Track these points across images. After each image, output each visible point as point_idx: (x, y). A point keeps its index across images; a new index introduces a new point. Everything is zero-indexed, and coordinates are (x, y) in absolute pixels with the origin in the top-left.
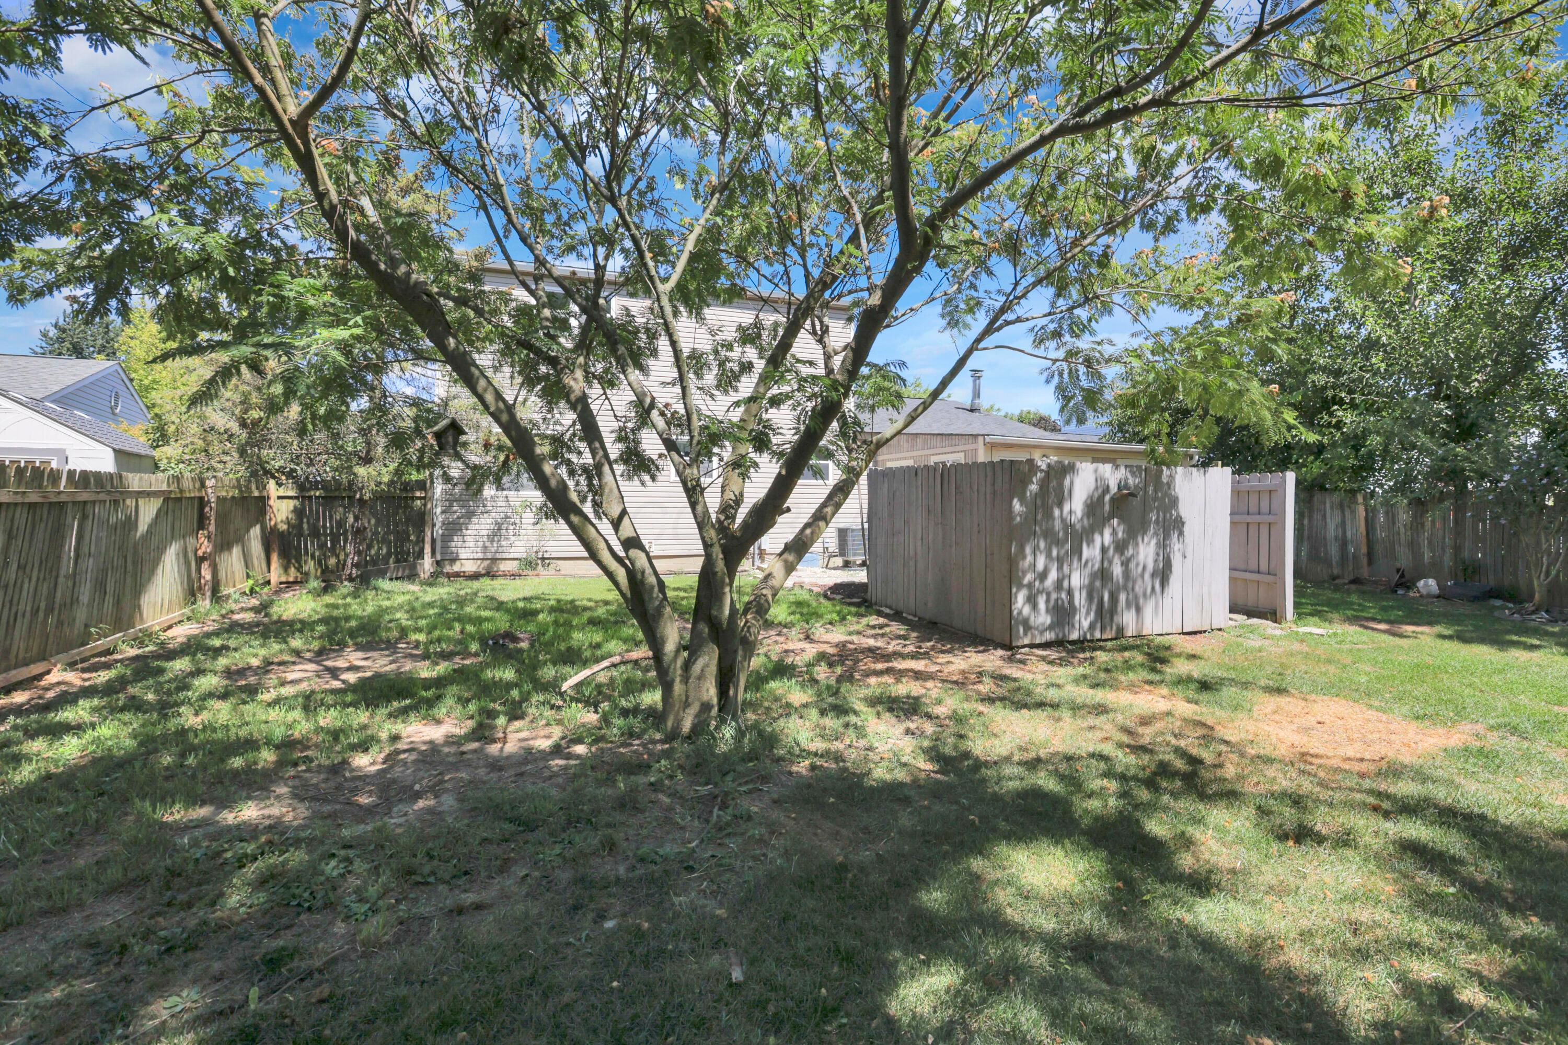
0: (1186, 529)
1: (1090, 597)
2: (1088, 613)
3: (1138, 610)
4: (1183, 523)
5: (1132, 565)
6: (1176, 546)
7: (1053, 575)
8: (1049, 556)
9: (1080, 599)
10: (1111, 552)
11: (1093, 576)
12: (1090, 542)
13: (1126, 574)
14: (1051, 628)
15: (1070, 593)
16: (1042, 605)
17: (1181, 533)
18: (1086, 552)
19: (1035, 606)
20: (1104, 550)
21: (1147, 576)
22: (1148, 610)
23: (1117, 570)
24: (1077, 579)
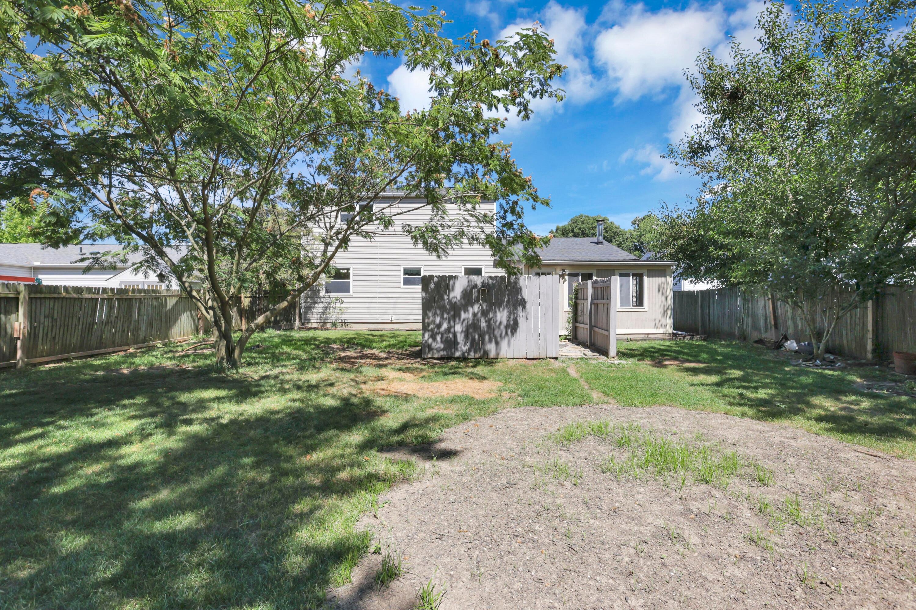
0: (528, 306)
1: (466, 337)
2: (465, 344)
3: (497, 343)
4: (525, 303)
5: (492, 322)
6: (521, 314)
7: (445, 326)
8: (442, 317)
9: (460, 338)
10: (479, 315)
11: (468, 327)
12: (466, 311)
13: (489, 326)
14: (443, 350)
15: (455, 335)
16: (438, 338)
17: (524, 307)
18: (463, 315)
19: (434, 339)
20: (475, 315)
21: (502, 327)
22: (504, 344)
23: (483, 324)
24: (458, 328)
